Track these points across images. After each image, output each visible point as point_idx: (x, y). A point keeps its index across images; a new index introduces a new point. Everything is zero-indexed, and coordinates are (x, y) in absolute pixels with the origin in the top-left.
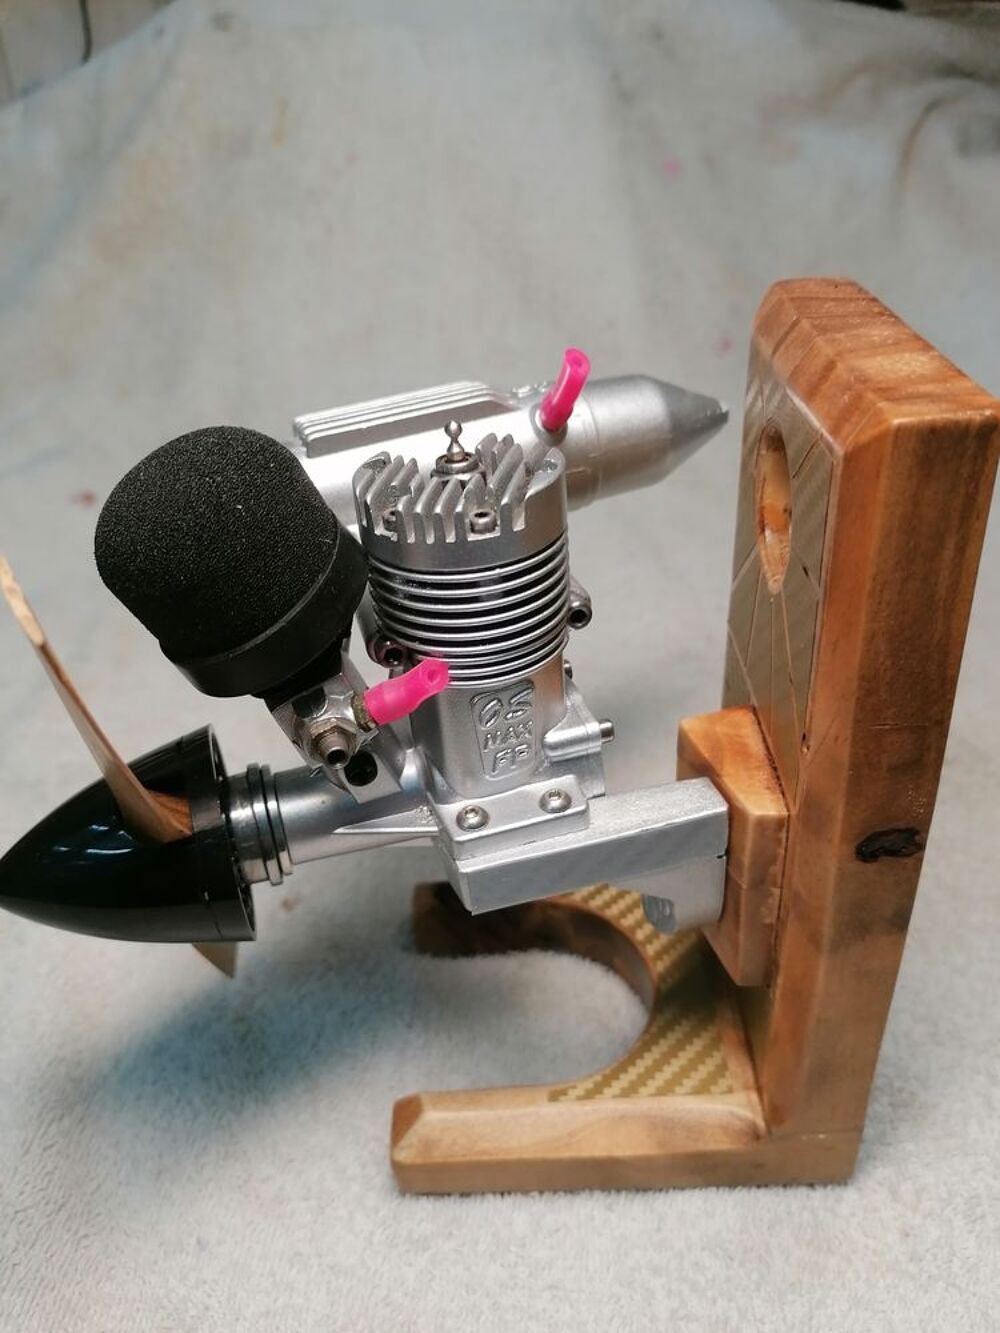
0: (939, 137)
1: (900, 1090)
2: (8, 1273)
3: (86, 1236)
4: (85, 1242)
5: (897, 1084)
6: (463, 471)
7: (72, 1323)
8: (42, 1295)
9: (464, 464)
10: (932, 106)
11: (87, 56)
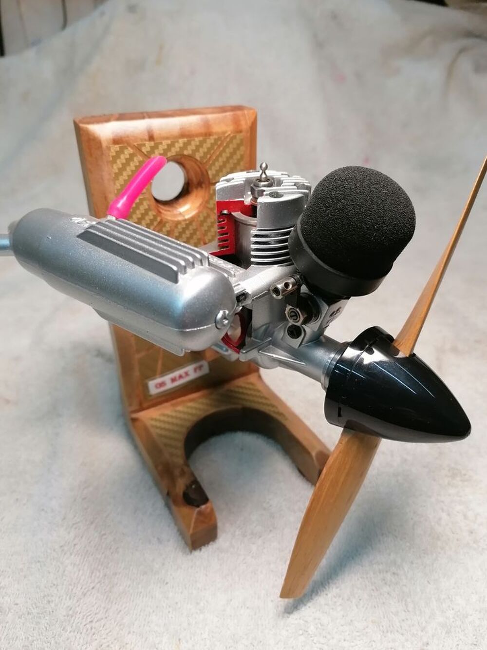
0: (465, 65)
1: (465, 475)
2: (73, 548)
3: (105, 534)
4: (105, 537)
5: (463, 472)
6: (265, 186)
7: (102, 568)
8: (88, 557)
9: (266, 183)
10: (462, 51)
11: (65, 25)
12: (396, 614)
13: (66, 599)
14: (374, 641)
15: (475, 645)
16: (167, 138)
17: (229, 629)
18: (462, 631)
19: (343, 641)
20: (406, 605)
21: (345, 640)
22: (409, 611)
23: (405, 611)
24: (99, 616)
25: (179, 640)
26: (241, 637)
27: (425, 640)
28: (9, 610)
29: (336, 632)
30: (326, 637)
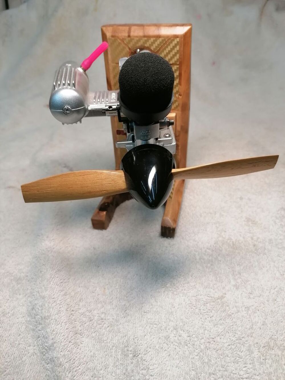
12: (212, 281)
13: (50, 270)
14: (199, 291)
15: (251, 293)
16: (137, 37)
17: (128, 284)
18: (245, 288)
19: (184, 290)
20: (217, 279)
21: (185, 290)
22: (217, 281)
23: (215, 281)
24: (65, 281)
25: (105, 289)
26: (134, 288)
27: (224, 292)
28: (24, 278)
29: (181, 287)
30: (175, 288)
